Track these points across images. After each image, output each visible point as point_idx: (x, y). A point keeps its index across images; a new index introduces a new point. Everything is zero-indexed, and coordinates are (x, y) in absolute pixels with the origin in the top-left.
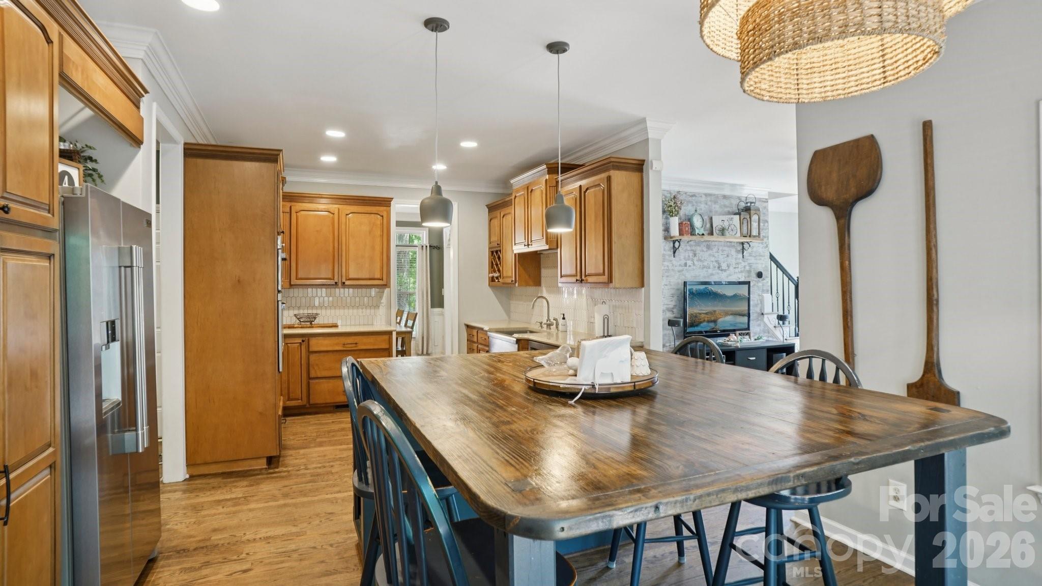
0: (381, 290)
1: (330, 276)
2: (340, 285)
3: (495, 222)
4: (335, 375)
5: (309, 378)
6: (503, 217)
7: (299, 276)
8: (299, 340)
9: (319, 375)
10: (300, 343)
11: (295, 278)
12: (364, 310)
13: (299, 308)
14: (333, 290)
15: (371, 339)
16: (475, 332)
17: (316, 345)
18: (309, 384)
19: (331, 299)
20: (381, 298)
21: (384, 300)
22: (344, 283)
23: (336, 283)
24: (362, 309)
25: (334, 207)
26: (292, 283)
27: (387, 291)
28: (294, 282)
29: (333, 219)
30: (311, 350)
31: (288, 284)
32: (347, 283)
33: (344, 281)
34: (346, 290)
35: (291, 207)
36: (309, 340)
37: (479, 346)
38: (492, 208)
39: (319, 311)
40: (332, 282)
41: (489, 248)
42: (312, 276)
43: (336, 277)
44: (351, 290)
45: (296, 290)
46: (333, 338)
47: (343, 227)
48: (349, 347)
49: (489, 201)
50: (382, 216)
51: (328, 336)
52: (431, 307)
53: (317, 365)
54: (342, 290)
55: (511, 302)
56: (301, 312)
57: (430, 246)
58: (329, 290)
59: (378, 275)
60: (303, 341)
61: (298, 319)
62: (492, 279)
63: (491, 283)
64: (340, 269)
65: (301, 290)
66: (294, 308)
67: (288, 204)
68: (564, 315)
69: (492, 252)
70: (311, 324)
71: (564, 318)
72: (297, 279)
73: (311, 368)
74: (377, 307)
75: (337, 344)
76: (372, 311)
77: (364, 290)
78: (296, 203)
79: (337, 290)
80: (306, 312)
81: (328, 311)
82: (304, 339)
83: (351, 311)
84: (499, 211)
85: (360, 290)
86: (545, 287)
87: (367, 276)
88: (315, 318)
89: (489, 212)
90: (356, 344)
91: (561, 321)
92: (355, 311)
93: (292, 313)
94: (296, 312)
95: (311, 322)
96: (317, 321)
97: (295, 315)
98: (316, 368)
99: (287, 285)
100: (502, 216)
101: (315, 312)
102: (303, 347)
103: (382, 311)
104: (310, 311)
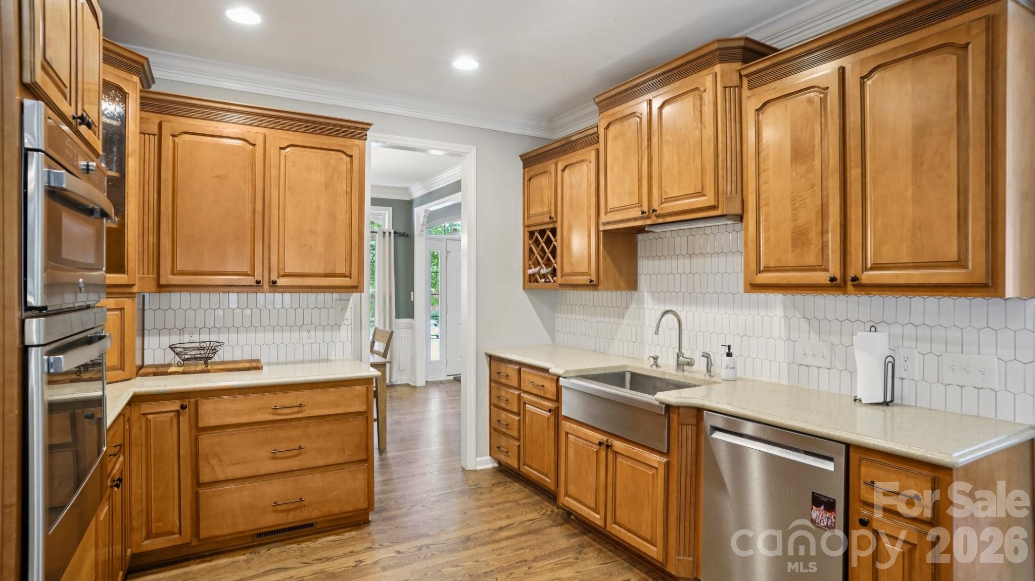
0: (344, 296)
1: (246, 269)
2: (266, 285)
3: (544, 182)
4: (255, 473)
5: (198, 483)
6: (563, 170)
7: (179, 267)
8: (176, 406)
9: (221, 477)
10: (178, 411)
11: (169, 271)
12: (312, 333)
13: (182, 331)
14: (252, 296)
15: (331, 395)
16: (512, 370)
17: (211, 414)
18: (196, 497)
19: (248, 312)
20: (344, 310)
21: (349, 314)
22: (274, 282)
23: (258, 282)
24: (309, 331)
25: (256, 133)
26: (163, 282)
27: (354, 296)
28: (168, 278)
29: (253, 155)
30: (201, 425)
31: (153, 283)
32: (281, 282)
33: (274, 278)
34: (278, 296)
35: (160, 125)
36: (197, 403)
37: (522, 395)
38: (530, 160)
39: (223, 338)
40: (250, 280)
41: (525, 226)
42: (206, 269)
43: (258, 271)
44: (287, 296)
45: (175, 296)
46: (251, 397)
47: (274, 172)
48: (286, 414)
49: (527, 148)
50: (351, 156)
51: (240, 394)
52: (397, 317)
53: (216, 455)
54: (270, 296)
55: (557, 315)
56: (187, 338)
57: (395, 233)
58: (243, 296)
59: (341, 269)
60: (183, 407)
61: (178, 354)
62: (532, 279)
63: (528, 284)
64: (266, 256)
65: (185, 296)
66: (170, 332)
67: (155, 118)
68: (729, 347)
69: (532, 234)
70: (206, 364)
71: (729, 354)
72: (173, 274)
73: (202, 463)
74: (337, 326)
75: (259, 409)
76: (328, 334)
77: (312, 296)
78: (171, 117)
79: (261, 296)
80: (196, 338)
81: (242, 336)
82: (186, 402)
83: (287, 335)
84: (554, 161)
85: (304, 296)
86: (652, 292)
87: (321, 270)
88: (215, 351)
89: (524, 168)
90: (301, 406)
91: (720, 359)
92: (295, 335)
93: (166, 341)
94: (175, 339)
95: (206, 359)
96: (216, 358)
97: (171, 347)
98: (213, 462)
99: (152, 285)
100: (560, 169)
101: (214, 337)
102: (184, 419)
103: (345, 334)
104: (205, 337)
